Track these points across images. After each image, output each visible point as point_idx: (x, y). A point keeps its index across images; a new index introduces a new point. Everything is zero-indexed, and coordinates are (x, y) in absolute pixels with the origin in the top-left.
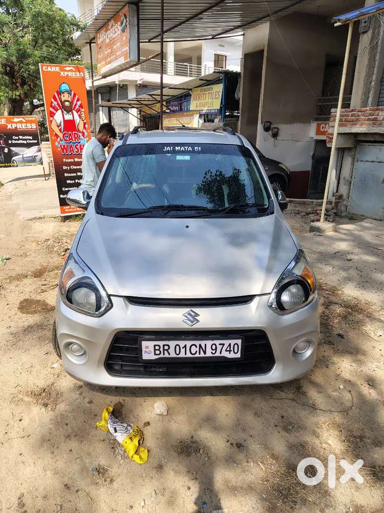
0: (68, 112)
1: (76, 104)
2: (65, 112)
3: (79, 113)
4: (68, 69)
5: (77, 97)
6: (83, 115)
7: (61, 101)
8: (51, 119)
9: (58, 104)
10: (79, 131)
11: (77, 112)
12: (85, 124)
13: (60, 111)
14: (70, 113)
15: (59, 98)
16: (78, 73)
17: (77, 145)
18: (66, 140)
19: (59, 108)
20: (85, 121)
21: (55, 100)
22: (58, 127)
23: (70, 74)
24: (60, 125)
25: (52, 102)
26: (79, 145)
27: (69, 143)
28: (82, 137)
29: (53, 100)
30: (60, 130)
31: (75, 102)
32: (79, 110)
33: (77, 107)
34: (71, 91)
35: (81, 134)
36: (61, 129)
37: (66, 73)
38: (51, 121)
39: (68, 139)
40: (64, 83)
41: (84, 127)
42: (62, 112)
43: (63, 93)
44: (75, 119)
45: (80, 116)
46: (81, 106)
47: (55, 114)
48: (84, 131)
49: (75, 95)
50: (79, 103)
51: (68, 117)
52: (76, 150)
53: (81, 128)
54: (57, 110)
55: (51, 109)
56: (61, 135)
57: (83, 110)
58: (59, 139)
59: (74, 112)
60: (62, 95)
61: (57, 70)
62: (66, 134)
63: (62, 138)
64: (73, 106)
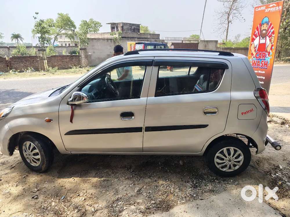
0: (263, 38)
1: (270, 32)
2: (261, 38)
3: (270, 38)
4: (271, 6)
5: (272, 26)
6: (273, 40)
7: (261, 30)
8: (252, 43)
9: (258, 33)
10: (267, 51)
11: (269, 37)
12: (272, 46)
13: (258, 37)
14: (265, 38)
15: (260, 29)
16: (277, 8)
17: (263, 61)
18: (257, 58)
19: (258, 36)
20: (273, 44)
21: (258, 30)
22: (255, 48)
23: (271, 9)
24: (256, 47)
25: (255, 32)
26: (264, 61)
27: (259, 60)
28: (267, 56)
29: (256, 30)
30: (255, 51)
31: (270, 30)
32: (271, 36)
34: (269, 22)
35: (267, 54)
36: (256, 49)
37: (269, 9)
38: (252, 44)
39: (258, 57)
40: (266, 17)
41: (271, 49)
42: (260, 38)
43: (264, 24)
44: (266, 43)
45: (270, 40)
47: (254, 39)
48: (271, 51)
50: (272, 31)
51: (263, 41)
52: (261, 65)
53: (269, 49)
54: (256, 37)
55: (254, 37)
56: (254, 53)
57: (274, 35)
58: (252, 57)
59: (267, 38)
60: (263, 26)
61: (264, 9)
62: (258, 53)
63: (255, 56)
64: (268, 33)
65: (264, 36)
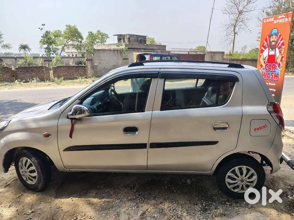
0: (272, 49)
1: (279, 43)
2: (271, 49)
3: (280, 49)
5: (281, 37)
6: (283, 51)
7: (270, 41)
9: (267, 44)
10: (277, 63)
12: (282, 57)
13: (268, 49)
14: (274, 50)
15: (269, 40)
16: (286, 19)
17: (273, 73)
18: (266, 69)
19: (267, 47)
20: (283, 56)
22: (264, 60)
23: (280, 21)
25: (264, 43)
26: (274, 73)
27: (268, 71)
28: (278, 67)
29: (265, 42)
30: (265, 62)
31: (279, 41)
32: (281, 47)
33: (280, 45)
34: (278, 33)
35: (277, 65)
36: (265, 61)
37: (278, 21)
38: (261, 56)
39: (268, 68)
40: (275, 28)
41: (281, 60)
43: (273, 36)
44: (276, 54)
45: (280, 52)
46: (283, 44)
47: (263, 51)
48: (281, 63)
49: (280, 36)
50: (282, 42)
51: (272, 53)
52: (272, 77)
53: (279, 61)
54: (265, 48)
55: (263, 48)
56: (264, 65)
57: (284, 47)
58: (262, 69)
59: (277, 49)
60: (271, 38)
61: (272, 20)
62: (267, 65)
63: (264, 67)
64: (277, 44)
65: (273, 48)
